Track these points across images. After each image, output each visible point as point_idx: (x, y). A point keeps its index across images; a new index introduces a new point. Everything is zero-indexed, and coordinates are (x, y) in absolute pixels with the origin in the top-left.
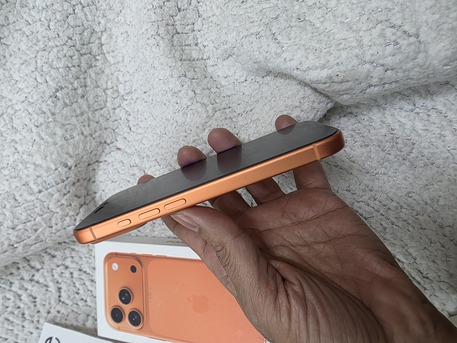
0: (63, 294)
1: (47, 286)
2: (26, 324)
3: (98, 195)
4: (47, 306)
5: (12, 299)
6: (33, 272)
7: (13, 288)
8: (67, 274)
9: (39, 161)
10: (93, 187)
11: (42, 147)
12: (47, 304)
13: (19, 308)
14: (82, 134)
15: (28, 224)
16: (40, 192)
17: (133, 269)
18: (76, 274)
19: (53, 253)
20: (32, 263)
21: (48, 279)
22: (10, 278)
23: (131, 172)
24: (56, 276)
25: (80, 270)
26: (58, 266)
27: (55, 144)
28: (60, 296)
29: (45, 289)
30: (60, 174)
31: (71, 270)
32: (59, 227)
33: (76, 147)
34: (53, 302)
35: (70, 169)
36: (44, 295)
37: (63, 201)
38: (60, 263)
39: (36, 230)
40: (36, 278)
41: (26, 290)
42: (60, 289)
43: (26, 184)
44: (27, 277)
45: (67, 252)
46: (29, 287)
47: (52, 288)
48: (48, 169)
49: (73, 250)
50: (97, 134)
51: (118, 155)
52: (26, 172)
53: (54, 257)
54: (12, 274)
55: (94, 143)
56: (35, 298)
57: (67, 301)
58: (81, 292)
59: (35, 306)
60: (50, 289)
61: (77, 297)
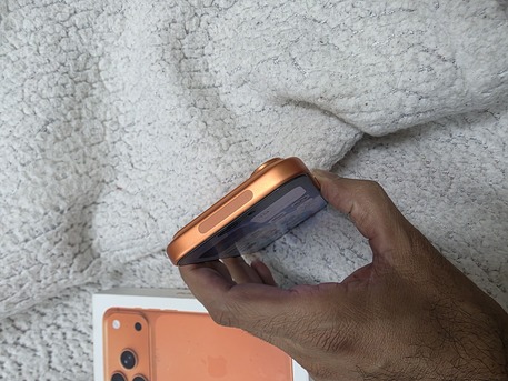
0: (54, 359)
1: (34, 350)
3: (95, 242)
4: (35, 374)
6: (19, 334)
8: (59, 335)
9: (25, 205)
10: (90, 233)
11: (30, 189)
12: (35, 371)
14: (77, 172)
15: (12, 279)
16: (26, 241)
17: (138, 327)
18: (69, 335)
19: (43, 310)
20: (18, 324)
21: (36, 342)
23: (134, 215)
24: (46, 338)
25: (75, 330)
26: (48, 326)
27: (45, 184)
28: (50, 362)
29: (32, 353)
30: (50, 220)
31: (64, 330)
32: (48, 281)
33: (69, 187)
34: (41, 369)
35: (62, 213)
36: (31, 361)
37: (54, 251)
38: (50, 322)
39: (21, 286)
40: (21, 341)
41: (10, 355)
42: (50, 353)
43: (10, 232)
44: (11, 340)
45: (59, 309)
46: (14, 353)
47: (41, 352)
48: (36, 214)
49: (66, 306)
50: (94, 172)
51: (119, 196)
52: (10, 218)
53: (43, 315)
55: (90, 182)
56: (20, 365)
57: (58, 368)
58: (75, 355)
59: (20, 374)
60: (38, 354)
61: (71, 361)
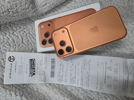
0: (24, 41)
2: (11, 48)
4: (18, 43)
5: (6, 39)
6: (14, 31)
7: (7, 35)
8: (25, 34)
13: (8, 42)
17: (49, 25)
18: (28, 35)
20: (13, 28)
21: (19, 35)
22: (5, 32)
24: (21, 34)
26: (22, 31)
29: (18, 37)
34: (20, 42)
36: (18, 40)
40: (14, 33)
42: (22, 39)
44: (11, 33)
45: (25, 27)
46: (12, 36)
53: (20, 27)
54: (6, 31)
56: (14, 40)
57: (25, 43)
58: (30, 41)
59: (14, 43)
60: (19, 38)
61: (29, 42)
